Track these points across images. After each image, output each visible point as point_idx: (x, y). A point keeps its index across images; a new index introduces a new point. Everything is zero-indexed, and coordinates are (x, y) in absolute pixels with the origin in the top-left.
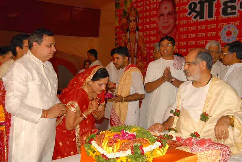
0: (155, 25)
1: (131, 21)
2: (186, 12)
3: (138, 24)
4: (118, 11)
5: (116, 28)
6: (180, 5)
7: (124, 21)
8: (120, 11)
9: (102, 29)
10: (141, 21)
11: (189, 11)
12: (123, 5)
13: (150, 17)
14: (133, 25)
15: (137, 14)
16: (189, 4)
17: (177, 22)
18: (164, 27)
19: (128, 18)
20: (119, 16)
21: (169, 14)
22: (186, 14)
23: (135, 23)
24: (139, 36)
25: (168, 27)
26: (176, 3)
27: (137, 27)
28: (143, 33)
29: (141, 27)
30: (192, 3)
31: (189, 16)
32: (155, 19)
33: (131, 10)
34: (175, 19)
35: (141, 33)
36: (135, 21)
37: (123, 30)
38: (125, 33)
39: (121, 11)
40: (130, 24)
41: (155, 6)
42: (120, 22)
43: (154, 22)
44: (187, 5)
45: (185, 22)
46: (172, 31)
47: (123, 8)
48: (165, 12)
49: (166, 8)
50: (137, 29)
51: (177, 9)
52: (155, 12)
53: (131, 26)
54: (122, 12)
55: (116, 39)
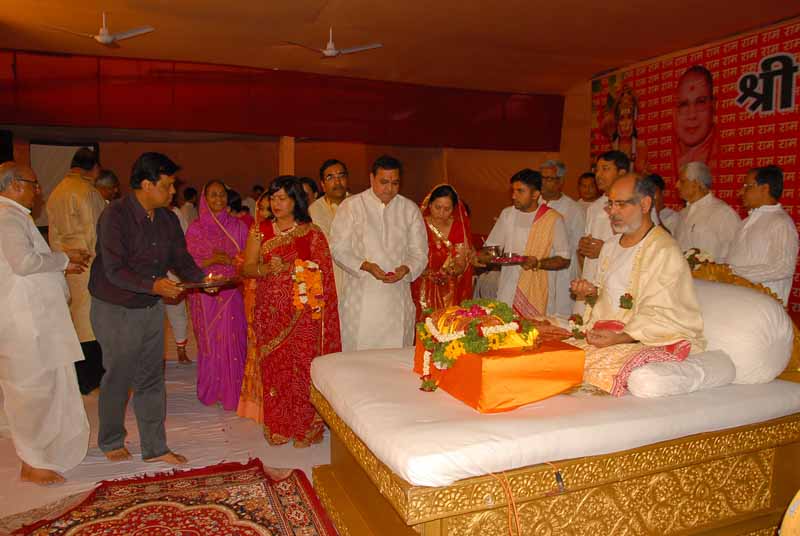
0: (669, 126)
1: (623, 117)
2: (734, 97)
3: (635, 125)
4: (596, 98)
5: (593, 132)
6: (722, 81)
7: (609, 117)
8: (602, 96)
9: (567, 134)
10: (642, 117)
11: (741, 94)
12: (606, 86)
13: (660, 107)
14: (625, 125)
15: (634, 101)
16: (740, 80)
17: (716, 119)
18: (688, 129)
19: (616, 112)
20: (601, 108)
21: (699, 101)
22: (735, 101)
23: (629, 122)
24: (638, 149)
25: (696, 128)
26: (714, 78)
27: (634, 129)
28: (646, 142)
29: (641, 130)
30: (747, 77)
31: (740, 106)
32: (669, 112)
33: (623, 95)
34: (712, 112)
35: (642, 143)
36: (630, 116)
37: (607, 135)
38: (610, 142)
39: (604, 96)
40: (621, 123)
41: (670, 85)
42: (600, 118)
43: (669, 119)
44: (736, 80)
45: (732, 117)
46: (706, 137)
47: (608, 90)
48: (691, 96)
49: (692, 88)
50: (635, 134)
51: (716, 90)
52: (669, 98)
53: (623, 128)
54: (605, 100)
55: (593, 155)
